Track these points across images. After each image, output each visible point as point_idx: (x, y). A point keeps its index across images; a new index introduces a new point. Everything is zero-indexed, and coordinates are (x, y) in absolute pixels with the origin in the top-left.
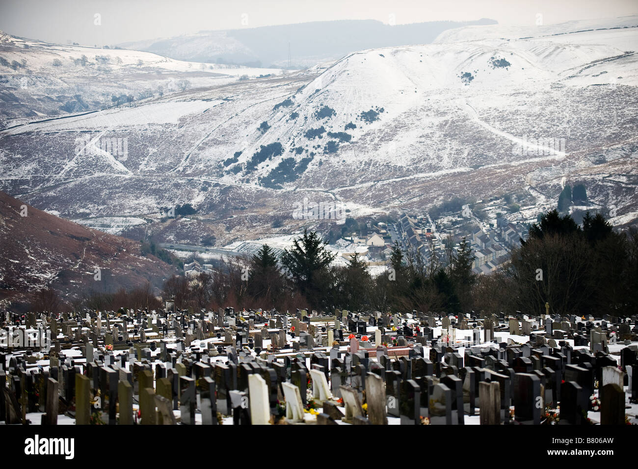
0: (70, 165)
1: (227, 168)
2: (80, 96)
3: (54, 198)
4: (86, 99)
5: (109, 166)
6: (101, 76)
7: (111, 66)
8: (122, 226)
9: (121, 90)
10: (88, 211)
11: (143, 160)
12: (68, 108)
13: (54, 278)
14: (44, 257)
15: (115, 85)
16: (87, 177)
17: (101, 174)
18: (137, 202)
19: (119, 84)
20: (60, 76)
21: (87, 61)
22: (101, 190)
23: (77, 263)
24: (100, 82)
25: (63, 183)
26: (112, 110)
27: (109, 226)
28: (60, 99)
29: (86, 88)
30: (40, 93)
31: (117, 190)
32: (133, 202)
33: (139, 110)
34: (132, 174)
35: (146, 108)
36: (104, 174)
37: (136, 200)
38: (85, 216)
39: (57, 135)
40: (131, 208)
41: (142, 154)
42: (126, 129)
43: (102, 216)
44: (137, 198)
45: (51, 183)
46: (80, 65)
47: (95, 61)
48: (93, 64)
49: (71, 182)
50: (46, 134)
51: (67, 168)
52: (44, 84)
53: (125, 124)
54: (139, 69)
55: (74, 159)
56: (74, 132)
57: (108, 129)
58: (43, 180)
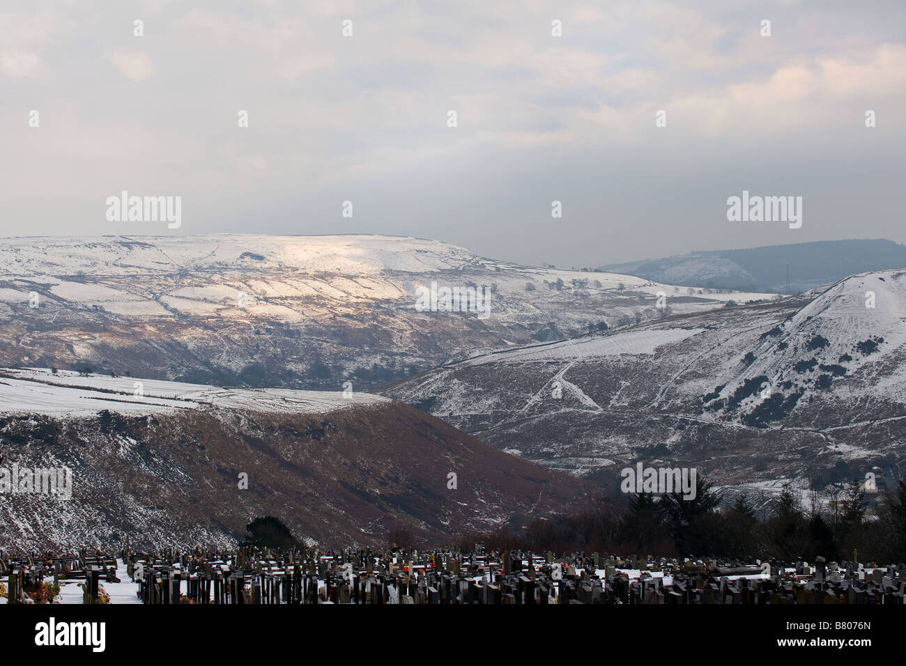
0: (535, 399)
1: (707, 405)
2: (554, 323)
3: (515, 436)
4: (561, 327)
5: (577, 400)
6: (577, 301)
7: (588, 290)
8: (588, 467)
9: (599, 317)
10: (552, 450)
11: (615, 394)
12: (541, 337)
13: (504, 523)
14: (495, 500)
15: (593, 311)
16: (553, 413)
17: (568, 410)
18: (606, 441)
19: (598, 311)
20: (533, 301)
21: (563, 285)
22: (567, 427)
23: (531, 507)
24: (576, 308)
25: (526, 419)
26: (583, 340)
27: (575, 468)
28: (532, 327)
29: (561, 315)
30: (510, 320)
31: (585, 428)
32: (602, 442)
33: (612, 339)
34: (602, 410)
35: (620, 337)
36: (572, 409)
37: (605, 438)
38: (548, 456)
39: (521, 365)
40: (599, 448)
41: (614, 387)
42: (597, 360)
43: (567, 456)
44: (607, 437)
45: (514, 419)
46: (556, 289)
47: (571, 286)
48: (569, 288)
49: (535, 418)
50: (510, 365)
51: (531, 403)
52: (515, 310)
53: (595, 354)
54: (620, 294)
55: (539, 393)
56: (540, 362)
57: (577, 360)
58: (505, 416)
